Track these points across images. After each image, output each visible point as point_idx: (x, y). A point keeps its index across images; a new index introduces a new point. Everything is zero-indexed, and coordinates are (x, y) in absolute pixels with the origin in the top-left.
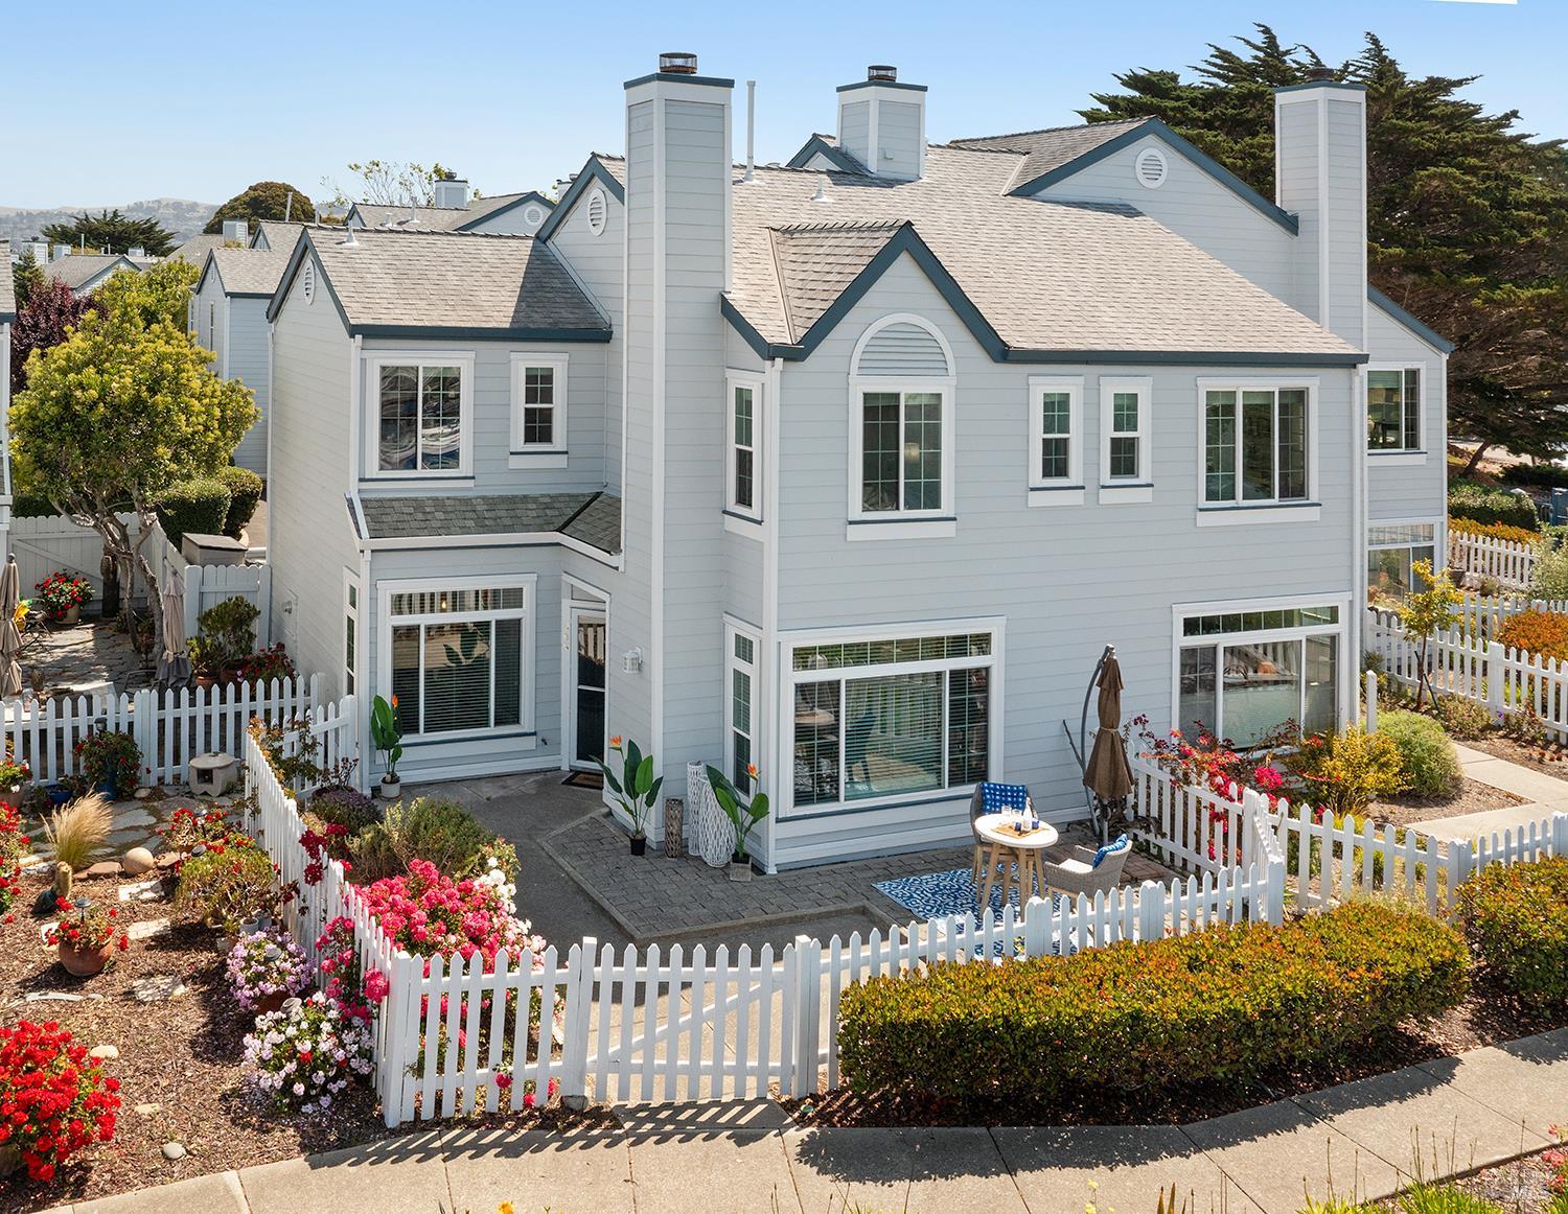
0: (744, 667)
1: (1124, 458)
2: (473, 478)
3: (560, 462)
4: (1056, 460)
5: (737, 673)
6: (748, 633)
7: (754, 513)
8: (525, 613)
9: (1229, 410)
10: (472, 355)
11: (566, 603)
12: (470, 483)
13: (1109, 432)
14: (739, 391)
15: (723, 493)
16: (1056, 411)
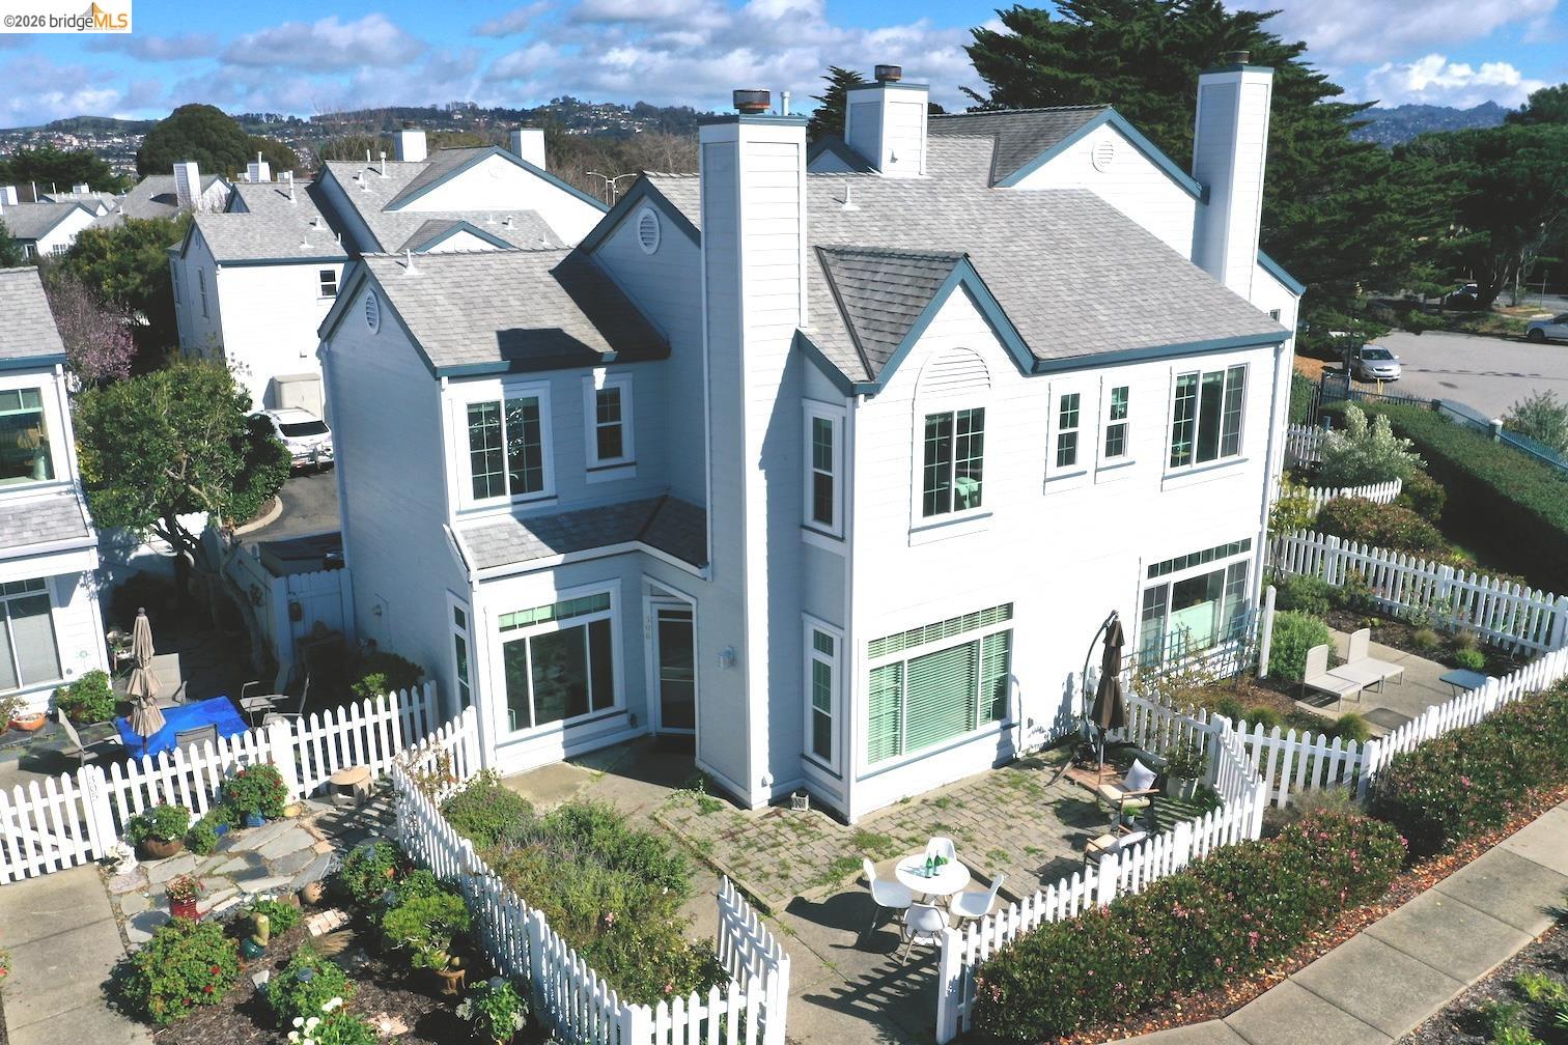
0: (823, 658)
1: (1116, 441)
2: (556, 497)
3: (631, 472)
4: (1067, 452)
5: (817, 664)
6: (827, 630)
7: (836, 529)
8: (614, 614)
9: (1192, 389)
10: (548, 383)
11: (647, 600)
12: (553, 503)
13: (1107, 422)
14: (817, 421)
15: (801, 510)
16: (1070, 408)
